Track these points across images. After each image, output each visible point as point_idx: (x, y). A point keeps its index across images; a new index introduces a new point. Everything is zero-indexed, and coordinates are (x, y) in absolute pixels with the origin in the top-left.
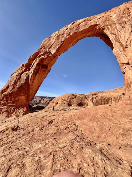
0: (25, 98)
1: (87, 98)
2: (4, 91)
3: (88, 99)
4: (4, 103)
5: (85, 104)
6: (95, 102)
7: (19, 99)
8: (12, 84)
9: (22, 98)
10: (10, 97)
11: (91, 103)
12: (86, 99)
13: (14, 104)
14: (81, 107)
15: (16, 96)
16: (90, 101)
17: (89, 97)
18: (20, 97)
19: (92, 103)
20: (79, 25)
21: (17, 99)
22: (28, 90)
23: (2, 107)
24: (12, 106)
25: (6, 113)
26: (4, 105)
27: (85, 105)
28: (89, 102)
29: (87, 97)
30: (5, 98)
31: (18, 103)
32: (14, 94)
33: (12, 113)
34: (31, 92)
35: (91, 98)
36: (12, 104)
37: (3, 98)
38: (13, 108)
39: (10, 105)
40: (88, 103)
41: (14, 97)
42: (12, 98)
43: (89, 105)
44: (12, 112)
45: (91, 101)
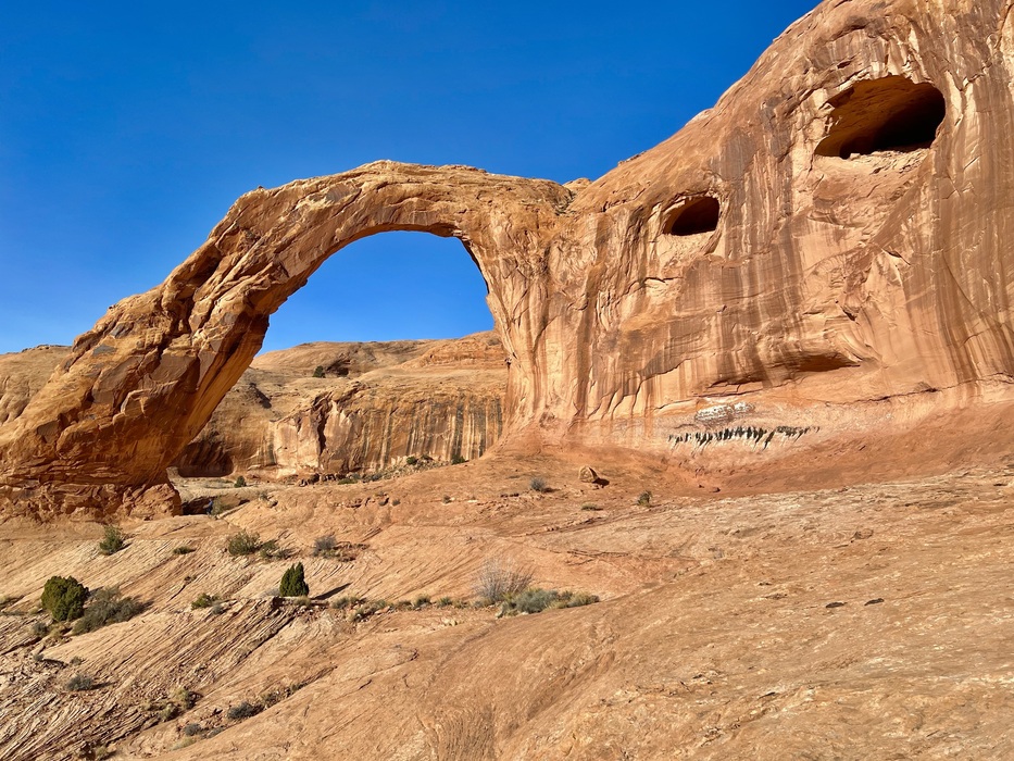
0: (160, 447)
1: (265, 402)
2: (69, 419)
3: (275, 408)
4: (70, 470)
5: (247, 451)
6: (336, 431)
7: (138, 449)
8: (110, 388)
9: (147, 445)
10: (102, 443)
11: (307, 443)
12: (256, 411)
13: (116, 472)
14: (204, 481)
15: (129, 438)
16: (299, 423)
17: (289, 388)
18: (141, 444)
19: (313, 444)
20: (401, 201)
21: (129, 449)
22: (185, 414)
23: (58, 486)
24: (105, 480)
25: (86, 512)
26: (68, 477)
27: (245, 465)
28: (283, 431)
29: (267, 388)
30: (75, 448)
31: (132, 466)
32: (125, 431)
33: (113, 510)
34: (190, 420)
35: (306, 403)
36: (105, 471)
37: (66, 449)
38: (109, 488)
39: (97, 478)
40: (278, 443)
41: (120, 444)
42: (111, 445)
43: (281, 461)
44: (111, 503)
45: (307, 423)
